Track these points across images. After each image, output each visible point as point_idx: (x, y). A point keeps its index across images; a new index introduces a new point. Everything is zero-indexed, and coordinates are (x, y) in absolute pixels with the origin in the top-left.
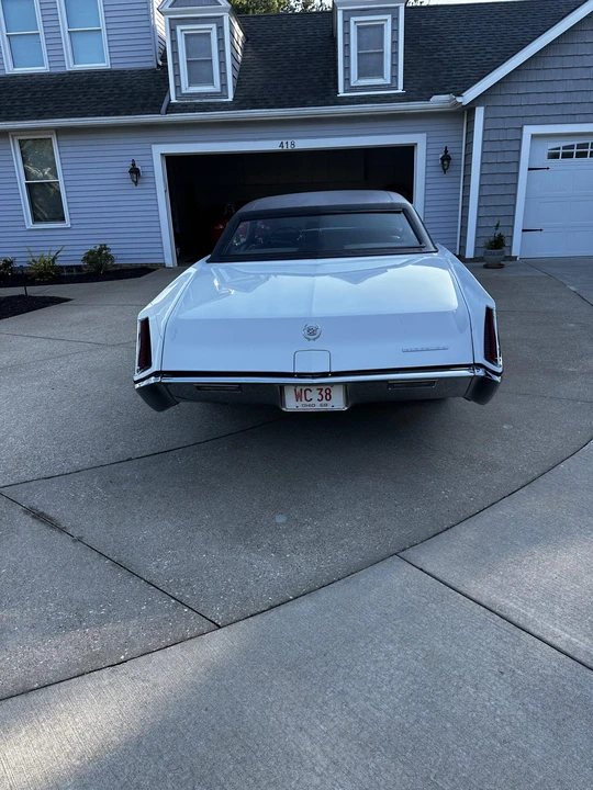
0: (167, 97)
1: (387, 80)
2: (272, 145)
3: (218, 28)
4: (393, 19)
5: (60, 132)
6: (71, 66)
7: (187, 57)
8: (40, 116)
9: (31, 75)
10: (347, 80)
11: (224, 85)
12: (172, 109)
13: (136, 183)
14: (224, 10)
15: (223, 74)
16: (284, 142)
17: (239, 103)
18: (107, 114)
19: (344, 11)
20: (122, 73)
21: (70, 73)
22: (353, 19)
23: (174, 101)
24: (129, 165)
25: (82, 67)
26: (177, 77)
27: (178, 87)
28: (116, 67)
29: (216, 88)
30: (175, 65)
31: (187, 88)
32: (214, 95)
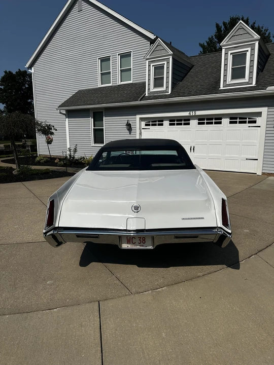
0: (144, 94)
1: (246, 79)
2: (185, 114)
3: (167, 63)
4: (252, 49)
5: (107, 109)
6: (119, 83)
7: (154, 76)
9: (106, 87)
10: (225, 81)
11: (167, 88)
12: (144, 98)
14: (170, 55)
15: (167, 82)
16: (191, 112)
17: (173, 95)
18: (120, 101)
19: (226, 49)
20: (135, 84)
21: (119, 86)
22: (230, 52)
23: (147, 95)
24: (126, 122)
25: (122, 83)
26: (149, 84)
27: (149, 89)
28: (134, 82)
29: (164, 88)
30: (149, 80)
31: (153, 90)
32: (163, 92)
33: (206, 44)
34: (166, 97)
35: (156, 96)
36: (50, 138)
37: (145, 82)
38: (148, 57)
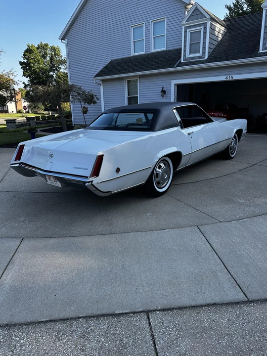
0: (180, 60)
2: (222, 78)
3: (204, 28)
5: (141, 77)
6: (153, 51)
7: (190, 42)
8: (134, 71)
9: (139, 55)
10: (264, 44)
11: (204, 53)
12: (180, 64)
13: (163, 96)
14: (207, 20)
15: (204, 48)
16: (228, 76)
17: (209, 60)
18: (155, 69)
19: (266, 10)
20: (169, 51)
21: (152, 53)
23: (182, 61)
24: (161, 89)
25: (156, 50)
26: (185, 51)
27: (185, 55)
28: (168, 49)
29: (200, 54)
30: (185, 46)
31: (188, 55)
32: (199, 57)
33: (232, 6)
34: (202, 62)
35: (192, 62)
36: (85, 108)
37: (181, 49)
38: (184, 22)
